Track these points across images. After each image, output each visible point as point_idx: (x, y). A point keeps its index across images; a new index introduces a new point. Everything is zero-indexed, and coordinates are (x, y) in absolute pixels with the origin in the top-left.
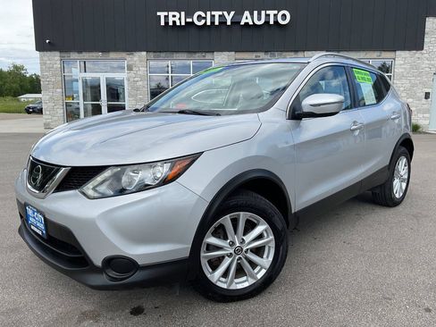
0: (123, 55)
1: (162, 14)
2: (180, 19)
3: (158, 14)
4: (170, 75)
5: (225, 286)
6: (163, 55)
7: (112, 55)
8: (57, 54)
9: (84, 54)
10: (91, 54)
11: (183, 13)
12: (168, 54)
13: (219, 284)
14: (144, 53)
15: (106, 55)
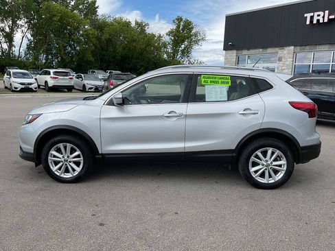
0: (277, 49)
1: (308, 16)
2: (324, 17)
3: (305, 15)
4: (311, 64)
5: (58, 174)
6: (307, 48)
7: (269, 50)
8: (235, 52)
9: (251, 51)
10: (255, 51)
11: (327, 12)
12: (312, 47)
13: (56, 173)
14: (292, 47)
15: (265, 50)
